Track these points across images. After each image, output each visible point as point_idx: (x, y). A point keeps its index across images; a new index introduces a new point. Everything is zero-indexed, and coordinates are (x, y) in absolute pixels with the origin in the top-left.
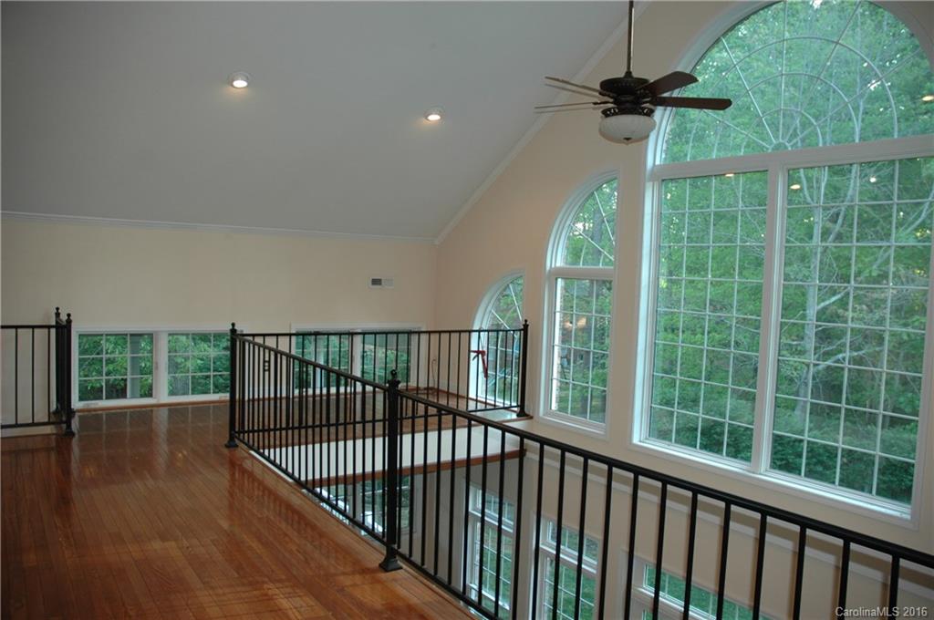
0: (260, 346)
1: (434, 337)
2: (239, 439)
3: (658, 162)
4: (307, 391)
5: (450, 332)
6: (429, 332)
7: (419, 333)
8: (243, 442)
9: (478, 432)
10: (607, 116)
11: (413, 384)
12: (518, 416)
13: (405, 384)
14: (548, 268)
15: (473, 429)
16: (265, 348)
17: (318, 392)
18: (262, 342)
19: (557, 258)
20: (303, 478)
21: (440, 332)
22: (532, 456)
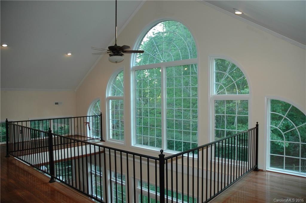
0: (16, 125)
1: (76, 119)
2: (10, 154)
3: (134, 66)
4: (37, 139)
5: (80, 117)
6: (74, 118)
7: (71, 118)
8: (11, 155)
9: (88, 146)
10: (110, 56)
11: (70, 134)
12: (101, 141)
13: (68, 134)
14: (106, 97)
15: (87, 145)
16: (18, 126)
17: (42, 138)
18: (17, 124)
19: (109, 94)
20: (33, 164)
21: (77, 117)
22: (107, 153)
